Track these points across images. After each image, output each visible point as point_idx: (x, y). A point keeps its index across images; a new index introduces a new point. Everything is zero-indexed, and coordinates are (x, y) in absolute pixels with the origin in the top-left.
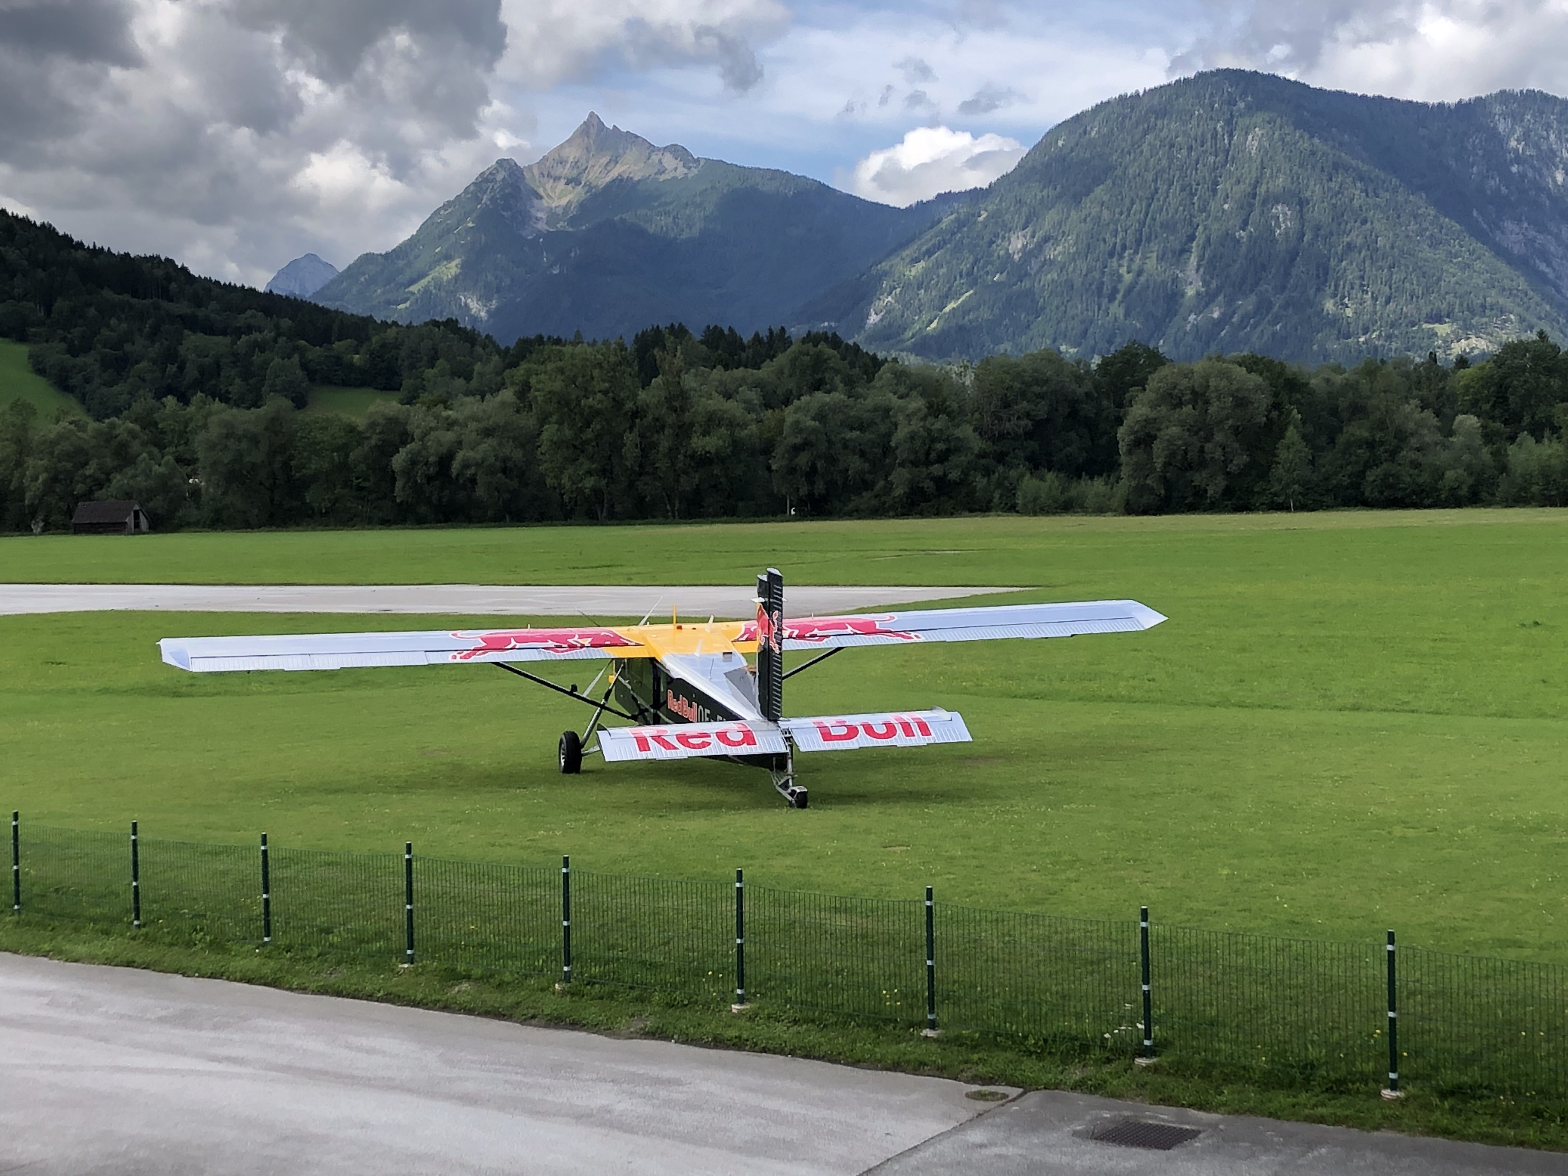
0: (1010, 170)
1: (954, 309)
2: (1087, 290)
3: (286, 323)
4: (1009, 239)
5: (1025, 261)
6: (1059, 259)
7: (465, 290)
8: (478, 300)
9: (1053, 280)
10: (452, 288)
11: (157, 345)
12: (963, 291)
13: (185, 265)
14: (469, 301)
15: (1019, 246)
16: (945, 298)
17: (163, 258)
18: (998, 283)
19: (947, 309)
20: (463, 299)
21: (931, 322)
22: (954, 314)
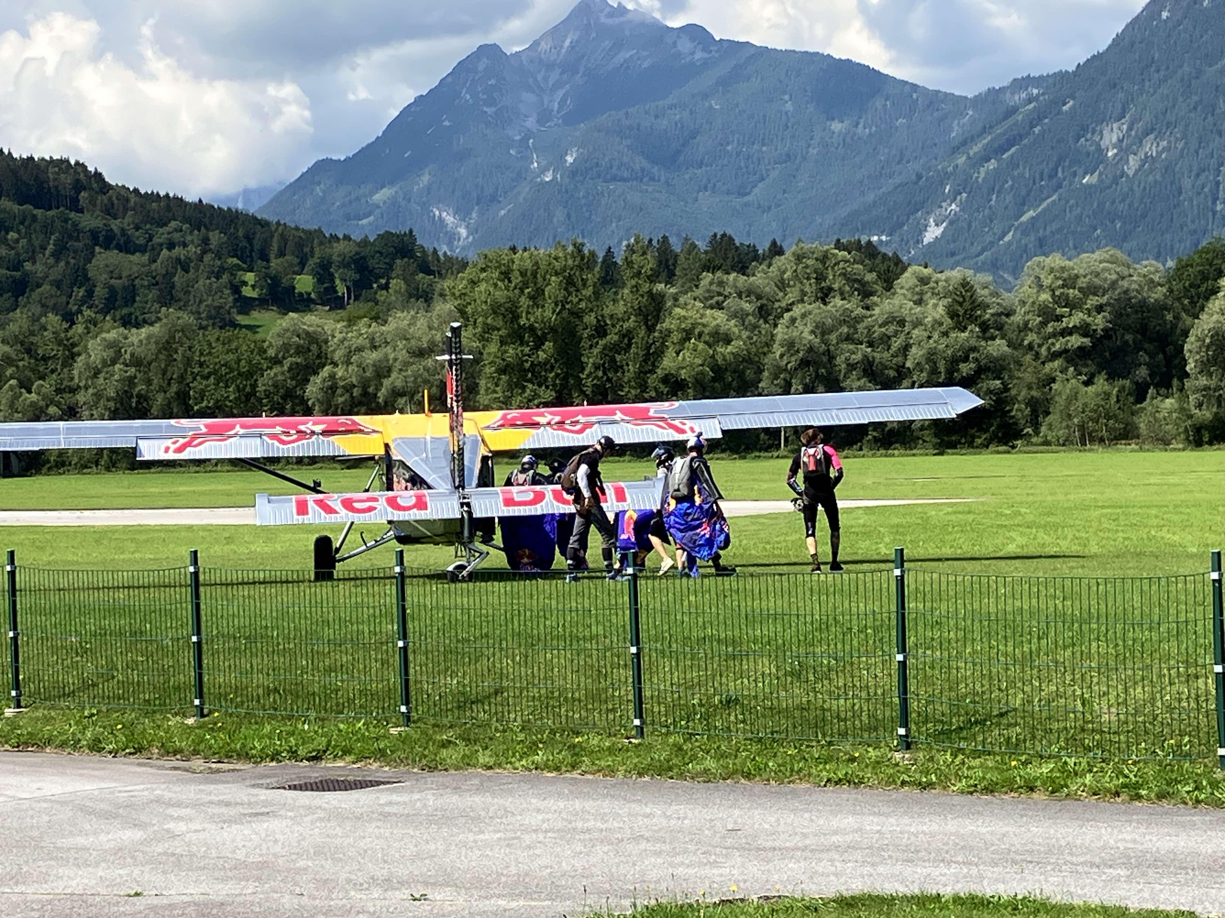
0: (1102, 48)
1: (1033, 218)
2: (1199, 194)
3: (216, 238)
4: (1101, 132)
5: (1121, 159)
6: (1163, 156)
7: (439, 201)
8: (455, 214)
9: (1156, 182)
10: (424, 199)
11: (62, 264)
12: (1043, 196)
13: (99, 170)
14: (444, 214)
15: (1114, 140)
16: (1022, 205)
17: (73, 162)
18: (1089, 186)
19: (1024, 218)
20: (437, 213)
21: (1004, 234)
22: (1033, 224)
